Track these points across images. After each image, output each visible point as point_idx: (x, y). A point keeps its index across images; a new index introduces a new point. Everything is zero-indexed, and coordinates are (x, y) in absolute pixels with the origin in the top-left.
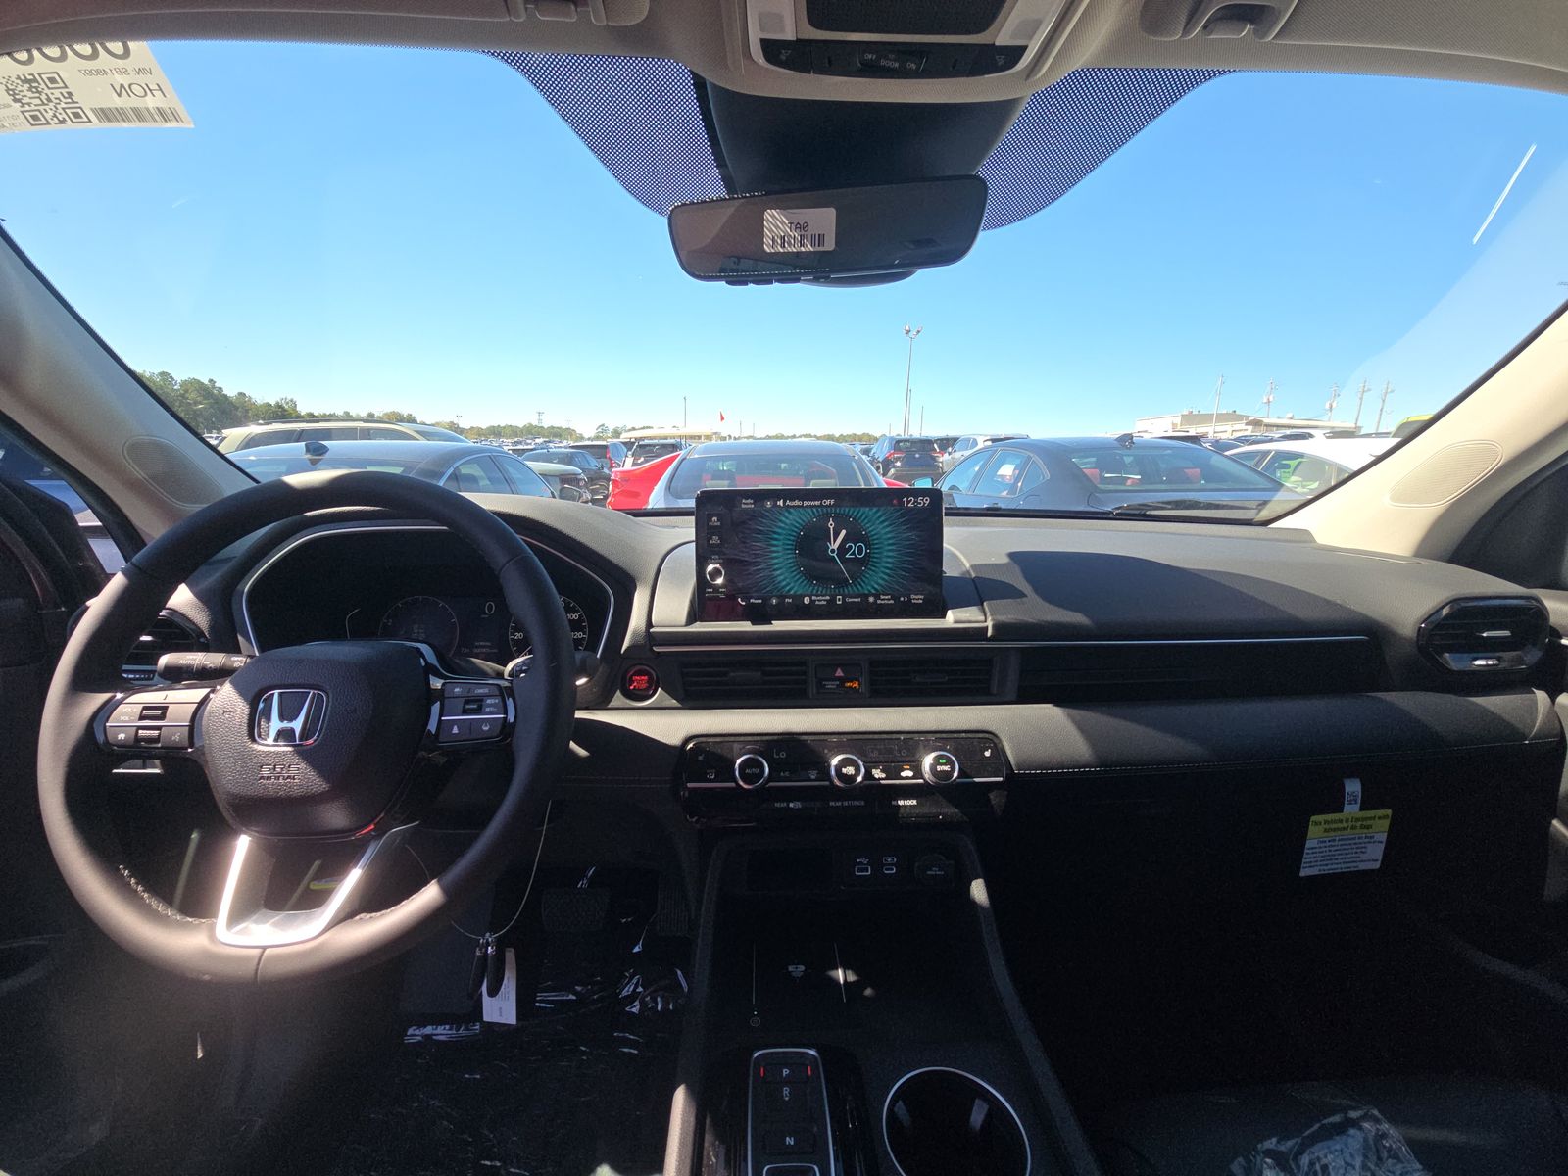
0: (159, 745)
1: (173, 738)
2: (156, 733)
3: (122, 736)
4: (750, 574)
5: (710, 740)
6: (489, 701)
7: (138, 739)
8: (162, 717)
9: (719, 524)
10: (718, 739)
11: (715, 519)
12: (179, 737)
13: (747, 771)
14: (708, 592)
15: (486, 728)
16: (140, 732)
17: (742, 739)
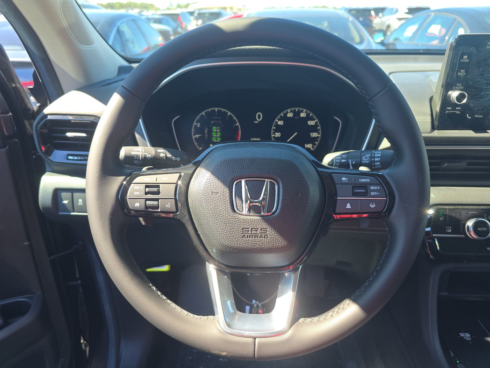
0: (159, 210)
1: (167, 206)
2: (156, 202)
3: (137, 205)
4: (480, 97)
5: (447, 207)
6: (372, 188)
7: (147, 207)
8: (158, 193)
9: (468, 61)
10: (452, 207)
11: (466, 57)
12: (169, 205)
13: (479, 229)
14: (448, 110)
15: (373, 206)
16: (147, 202)
17: (467, 207)
